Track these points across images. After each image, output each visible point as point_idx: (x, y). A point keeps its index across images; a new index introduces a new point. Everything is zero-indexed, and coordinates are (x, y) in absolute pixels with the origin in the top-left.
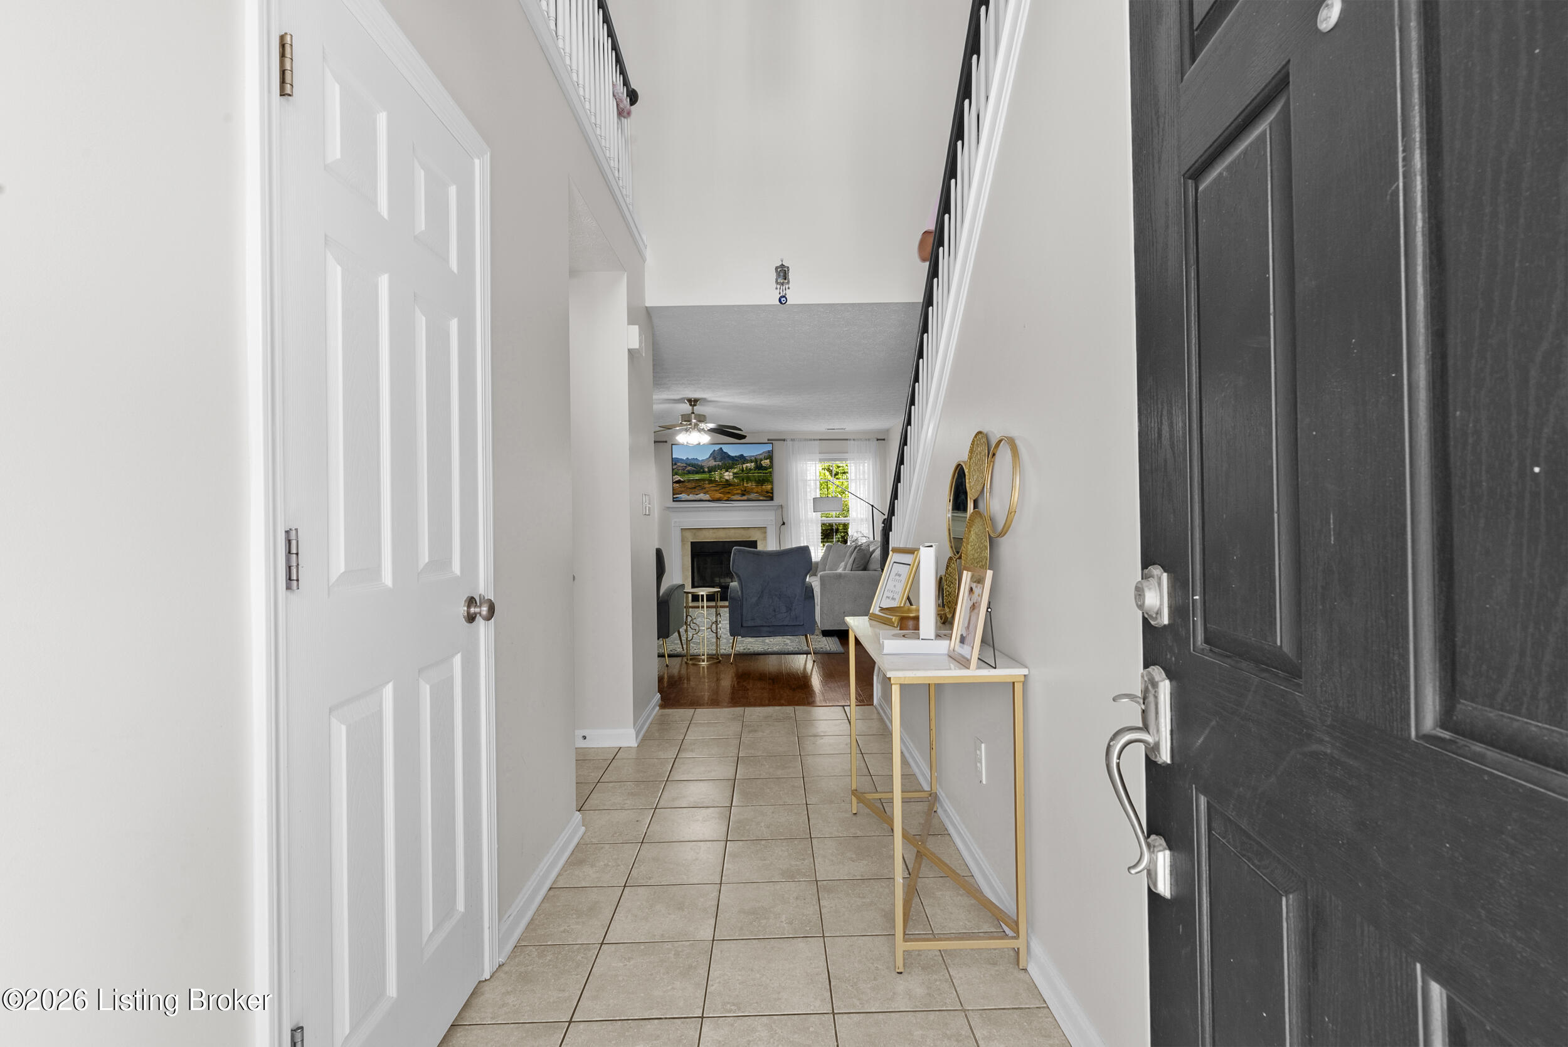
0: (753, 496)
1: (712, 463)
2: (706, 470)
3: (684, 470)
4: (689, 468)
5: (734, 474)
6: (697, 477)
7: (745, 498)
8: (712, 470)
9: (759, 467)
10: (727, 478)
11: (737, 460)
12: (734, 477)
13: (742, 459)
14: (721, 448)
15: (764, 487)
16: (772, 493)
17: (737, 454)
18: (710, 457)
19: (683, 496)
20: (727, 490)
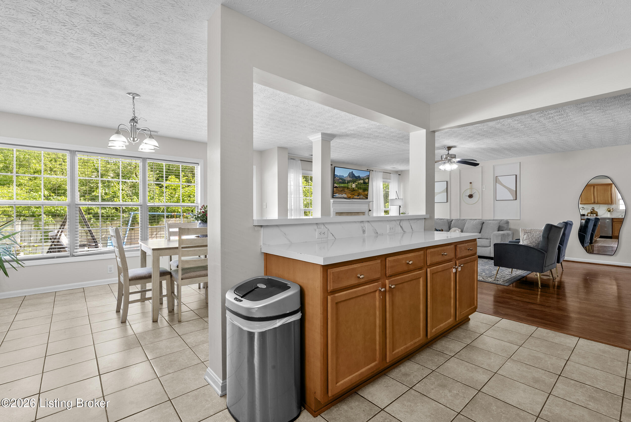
0: (361, 196)
1: (349, 179)
2: (346, 182)
3: (338, 181)
4: (340, 180)
5: (356, 185)
6: (342, 185)
7: (359, 197)
8: (349, 182)
9: (365, 183)
10: (353, 187)
11: (357, 178)
12: (356, 187)
13: (359, 178)
14: (352, 172)
15: (365, 192)
16: (368, 196)
17: (358, 175)
18: (348, 175)
19: (337, 195)
20: (353, 193)
